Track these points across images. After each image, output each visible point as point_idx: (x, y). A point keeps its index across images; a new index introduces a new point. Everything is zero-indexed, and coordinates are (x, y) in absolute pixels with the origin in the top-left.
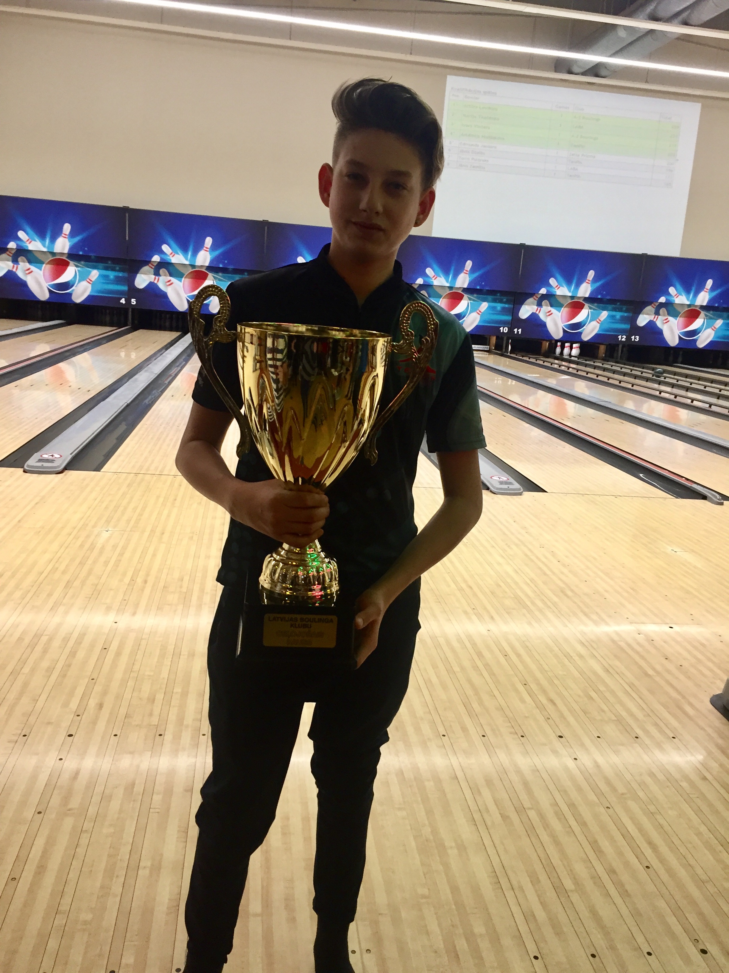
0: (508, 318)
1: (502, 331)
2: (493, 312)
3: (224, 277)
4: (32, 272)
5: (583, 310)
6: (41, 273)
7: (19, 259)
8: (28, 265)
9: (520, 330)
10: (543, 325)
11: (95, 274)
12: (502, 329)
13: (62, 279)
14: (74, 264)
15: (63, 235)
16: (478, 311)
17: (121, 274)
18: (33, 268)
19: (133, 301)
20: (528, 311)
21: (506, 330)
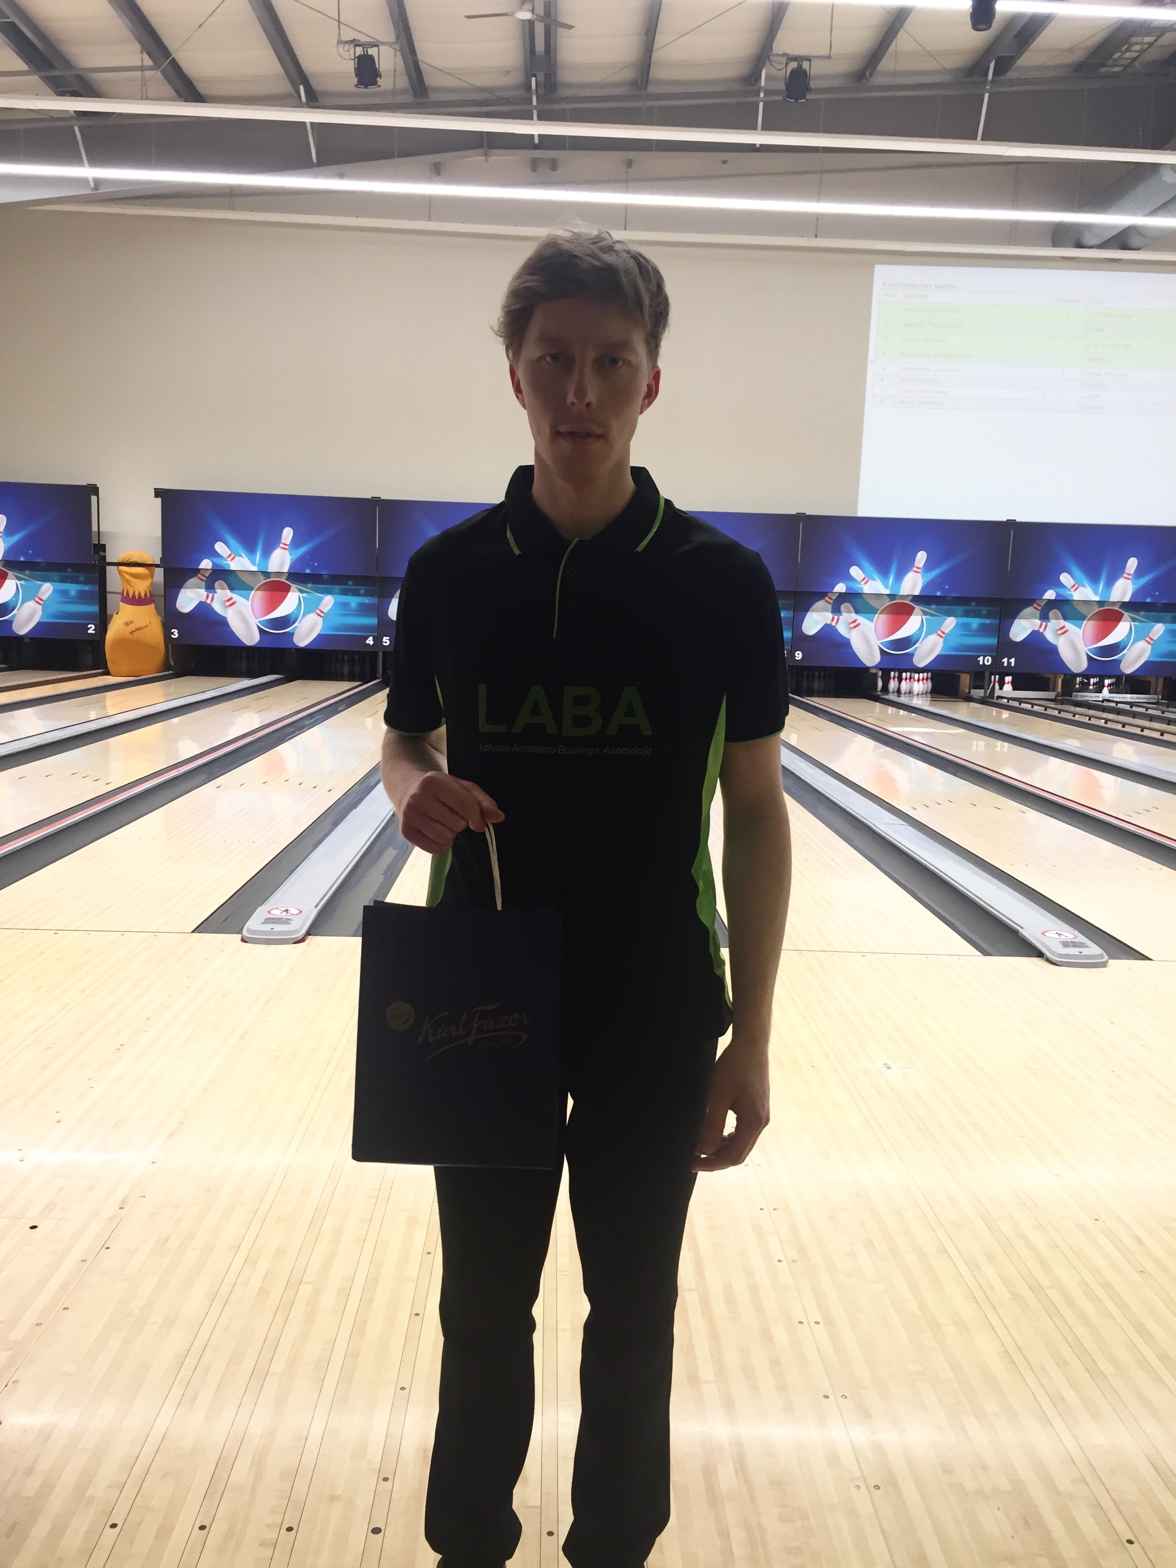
0: (992, 641)
1: (981, 663)
2: (965, 633)
4: (234, 603)
5: (1121, 623)
6: (249, 603)
7: (216, 584)
8: (228, 593)
9: (1013, 660)
10: (1053, 650)
11: (328, 602)
12: (981, 659)
13: (281, 612)
14: (298, 589)
15: (282, 545)
16: (939, 632)
17: (366, 600)
18: (236, 597)
19: (386, 641)
20: (1025, 629)
21: (988, 661)
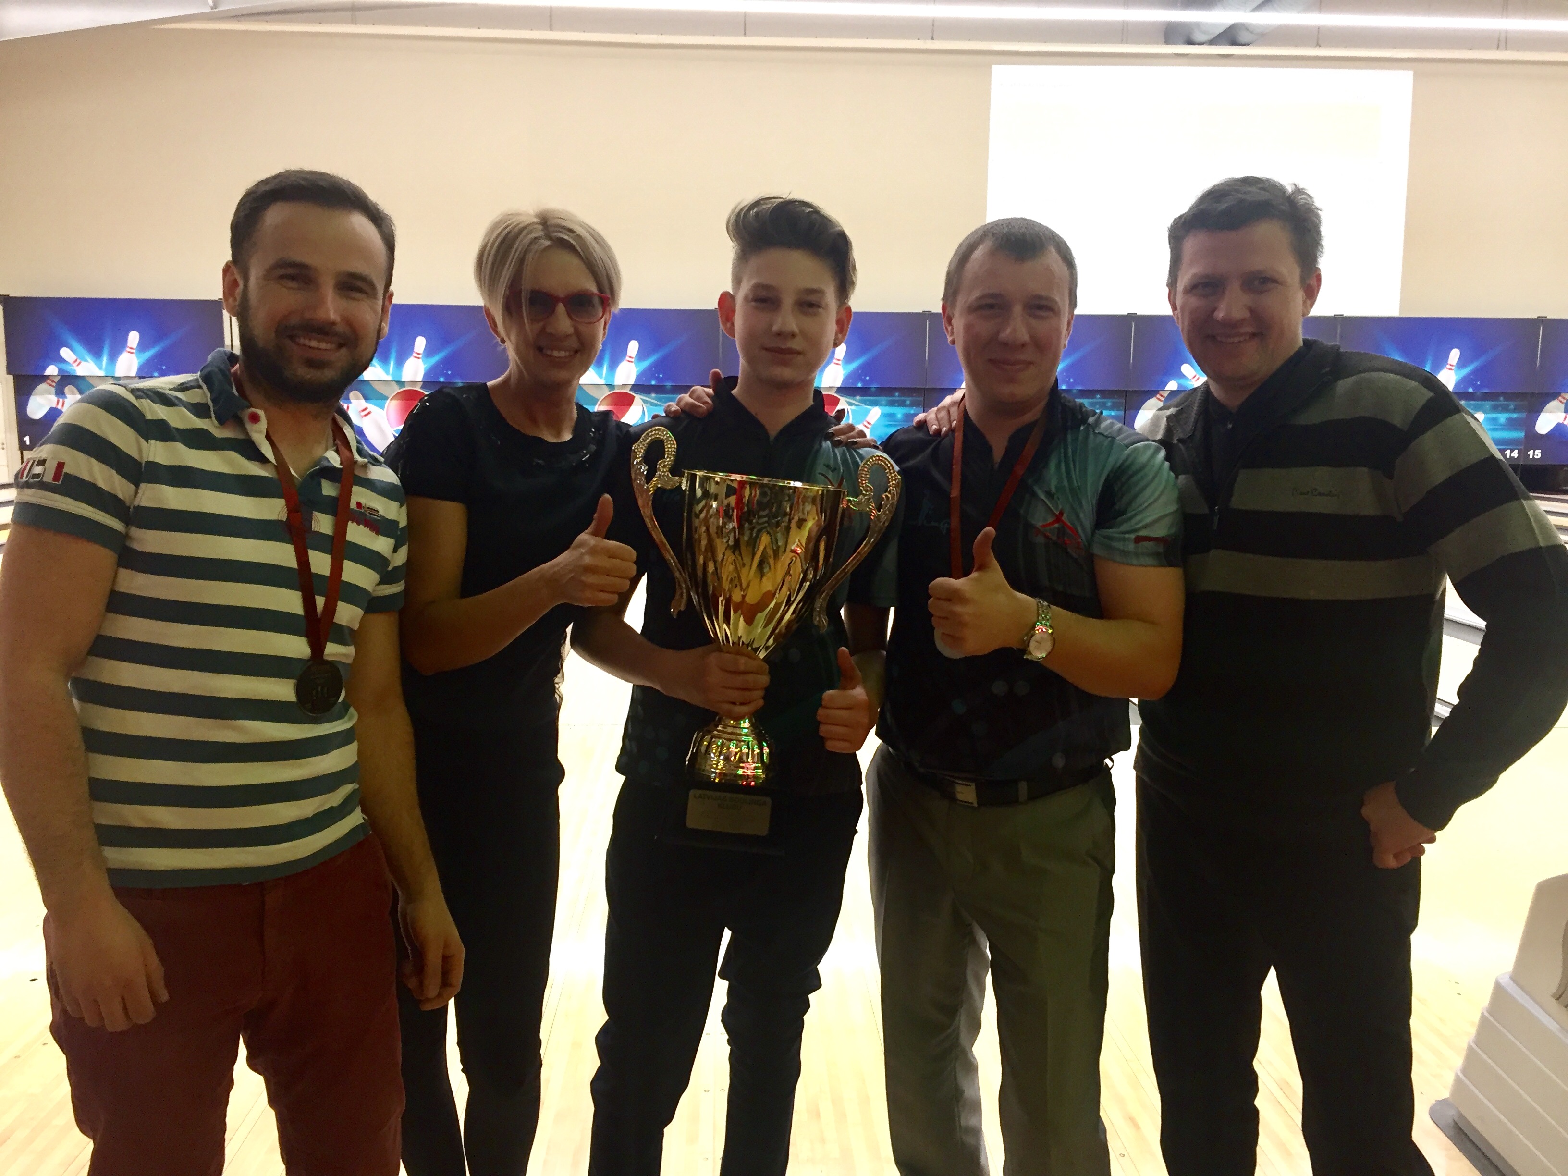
3: (659, 400)
4: (369, 413)
8: (363, 403)
15: (415, 355)
18: (371, 407)
